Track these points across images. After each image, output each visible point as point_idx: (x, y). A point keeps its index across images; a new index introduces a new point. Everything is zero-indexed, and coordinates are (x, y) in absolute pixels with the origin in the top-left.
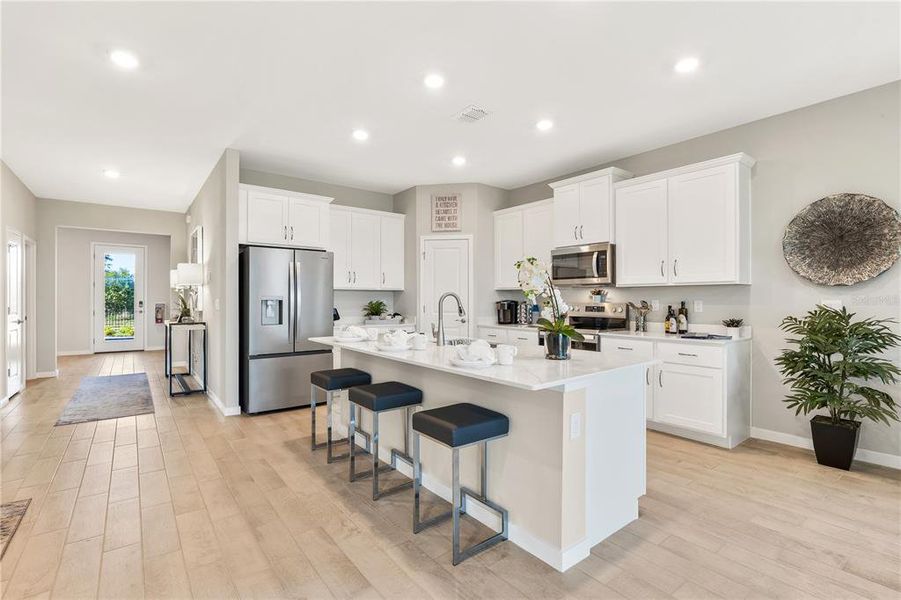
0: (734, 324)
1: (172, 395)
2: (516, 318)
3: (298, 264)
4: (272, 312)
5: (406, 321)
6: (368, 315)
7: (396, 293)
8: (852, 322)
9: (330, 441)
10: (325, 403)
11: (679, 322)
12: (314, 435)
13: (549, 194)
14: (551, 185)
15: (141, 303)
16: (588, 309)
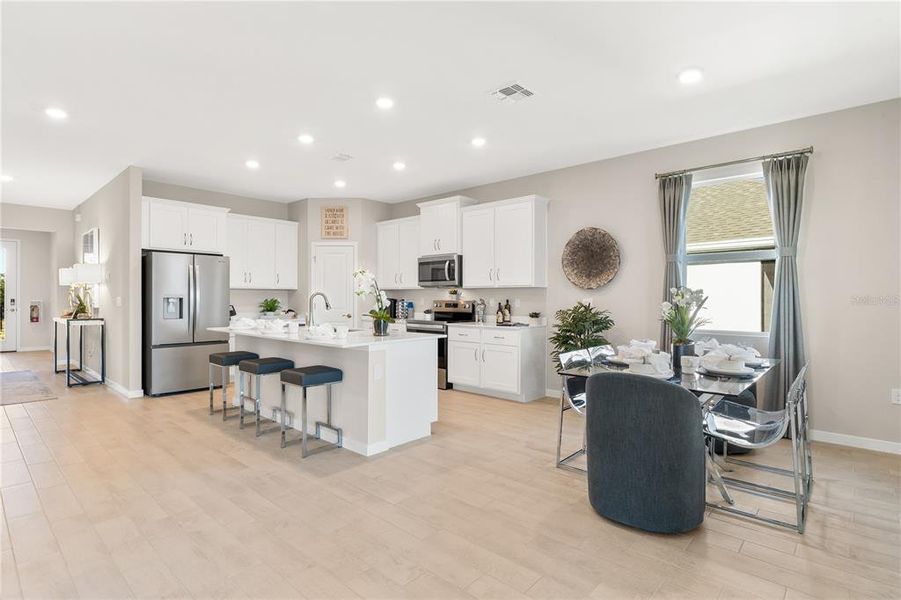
0: (535, 315)
1: (70, 386)
2: (395, 313)
3: (197, 267)
4: (173, 309)
5: (298, 316)
6: (263, 311)
7: (290, 292)
8: (593, 311)
9: (225, 409)
10: (221, 387)
11: (504, 315)
12: (212, 406)
13: (417, 212)
14: (419, 205)
15: (13, 301)
16: (448, 305)
